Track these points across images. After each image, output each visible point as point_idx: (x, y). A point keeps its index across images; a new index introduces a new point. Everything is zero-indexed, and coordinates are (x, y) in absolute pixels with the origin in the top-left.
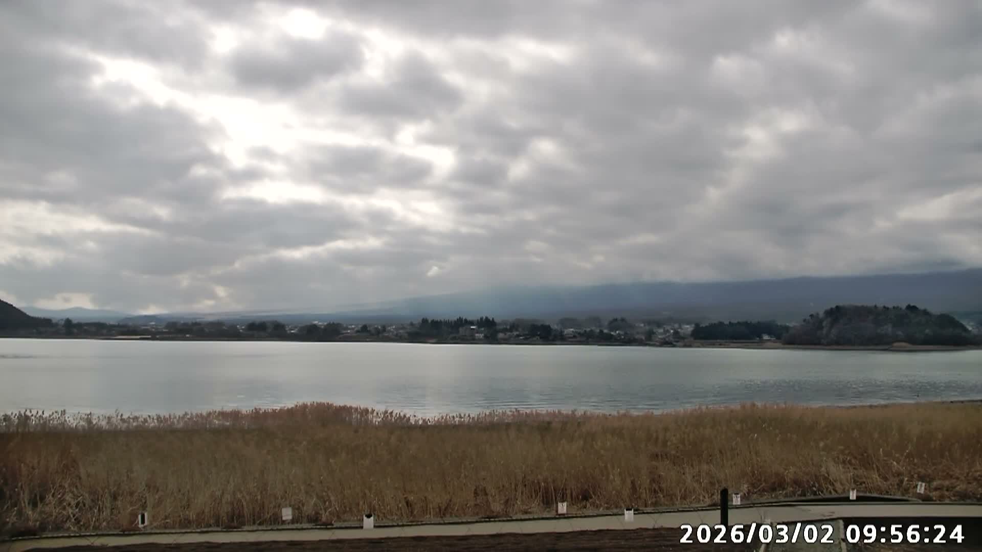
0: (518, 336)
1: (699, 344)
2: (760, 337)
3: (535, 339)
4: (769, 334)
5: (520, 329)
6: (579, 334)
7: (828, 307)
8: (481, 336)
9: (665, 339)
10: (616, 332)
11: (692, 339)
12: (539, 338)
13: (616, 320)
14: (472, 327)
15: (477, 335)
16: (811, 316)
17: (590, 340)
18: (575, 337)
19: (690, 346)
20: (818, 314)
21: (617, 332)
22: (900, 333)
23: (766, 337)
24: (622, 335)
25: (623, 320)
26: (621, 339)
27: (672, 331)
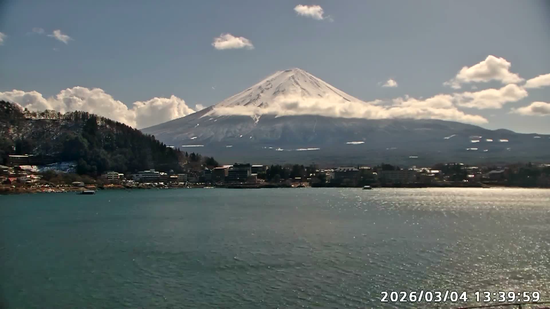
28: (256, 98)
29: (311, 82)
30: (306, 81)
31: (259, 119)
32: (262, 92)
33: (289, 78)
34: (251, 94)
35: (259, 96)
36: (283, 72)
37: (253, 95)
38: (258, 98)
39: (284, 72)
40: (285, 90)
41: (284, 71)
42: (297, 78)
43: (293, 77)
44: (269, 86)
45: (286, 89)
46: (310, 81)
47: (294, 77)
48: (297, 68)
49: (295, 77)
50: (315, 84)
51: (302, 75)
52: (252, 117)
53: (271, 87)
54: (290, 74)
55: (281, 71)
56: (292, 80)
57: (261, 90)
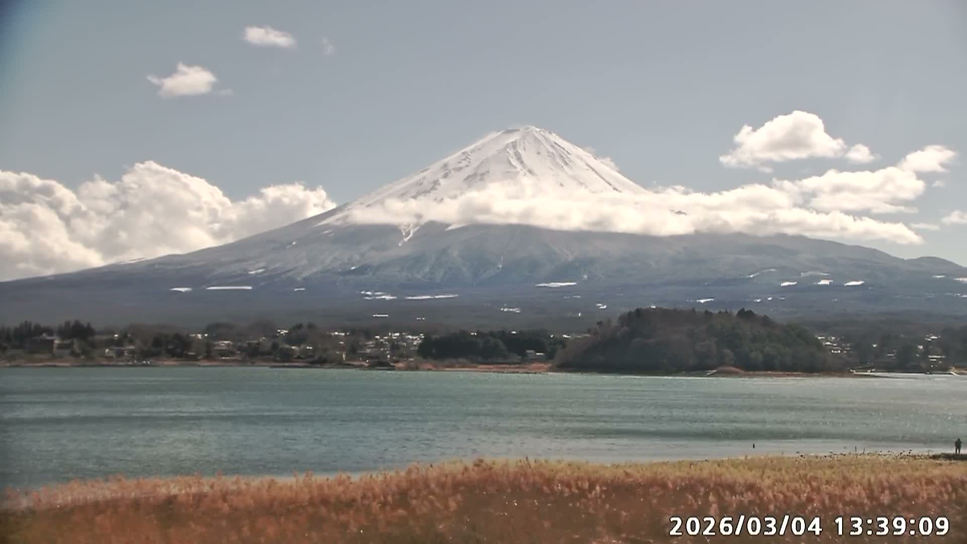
1: (430, 366)
2: (522, 354)
4: (537, 350)
5: (138, 341)
6: (240, 349)
7: (625, 310)
8: (68, 352)
9: (377, 357)
10: (299, 346)
11: (420, 358)
13: (300, 326)
14: (50, 338)
15: (59, 351)
16: (600, 323)
18: (232, 353)
19: (416, 368)
20: (609, 321)
21: (301, 346)
22: (727, 351)
23: (531, 355)
24: (310, 351)
25: (311, 326)
27: (388, 345)
28: (429, 189)
29: (551, 155)
30: (539, 153)
31: (414, 233)
32: (445, 176)
33: (507, 146)
34: (422, 181)
35: (436, 183)
36: (500, 133)
37: (425, 182)
38: (433, 188)
39: (503, 133)
40: (488, 172)
41: (503, 131)
42: (522, 146)
43: (514, 144)
44: (464, 163)
45: (490, 170)
46: (548, 152)
47: (516, 144)
48: (530, 126)
49: (518, 144)
50: (559, 160)
51: (536, 139)
52: (402, 228)
53: (467, 166)
54: (513, 138)
55: (499, 131)
56: (510, 151)
57: (445, 170)
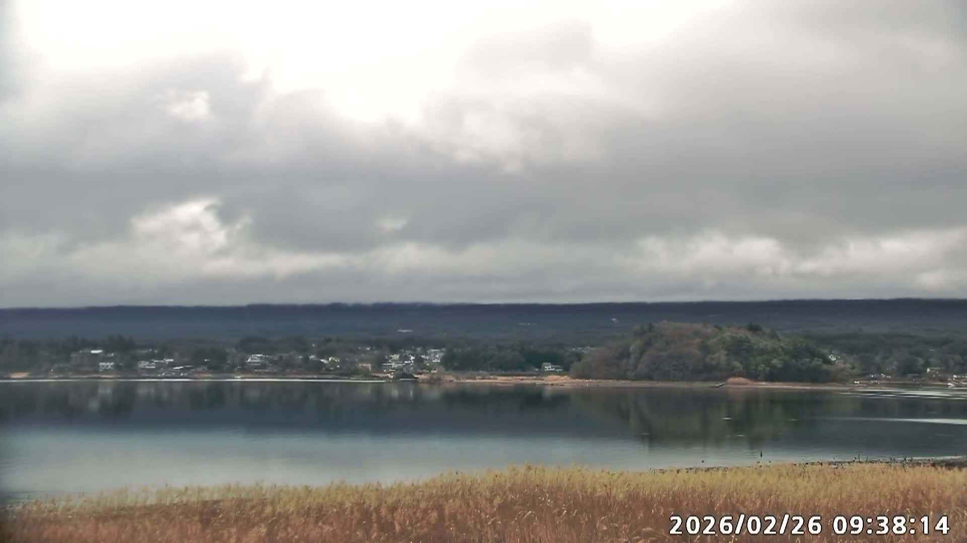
0: (172, 365)
1: (451, 378)
2: (540, 367)
3: (200, 369)
4: (554, 362)
5: (176, 354)
8: (110, 365)
9: (401, 369)
10: (328, 359)
11: (442, 369)
12: (206, 368)
14: (93, 352)
15: (101, 364)
17: (288, 370)
19: (439, 380)
20: (623, 335)
21: (330, 359)
22: (737, 364)
23: (548, 367)
24: (338, 363)
25: (339, 341)
26: (336, 369)
27: (412, 358)
